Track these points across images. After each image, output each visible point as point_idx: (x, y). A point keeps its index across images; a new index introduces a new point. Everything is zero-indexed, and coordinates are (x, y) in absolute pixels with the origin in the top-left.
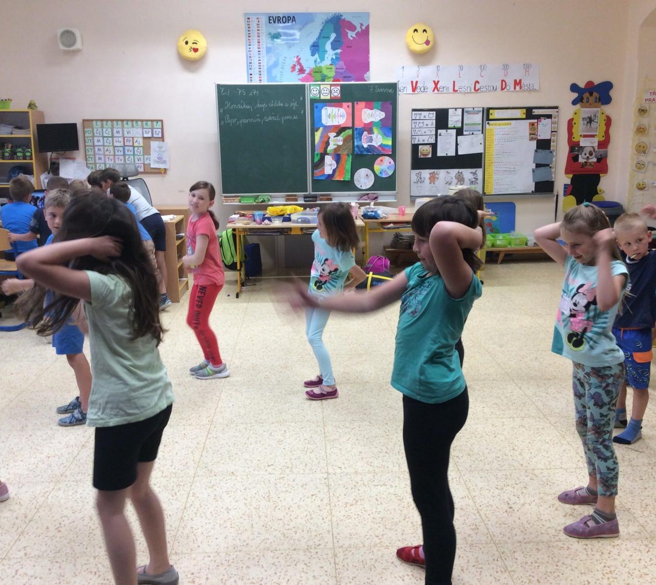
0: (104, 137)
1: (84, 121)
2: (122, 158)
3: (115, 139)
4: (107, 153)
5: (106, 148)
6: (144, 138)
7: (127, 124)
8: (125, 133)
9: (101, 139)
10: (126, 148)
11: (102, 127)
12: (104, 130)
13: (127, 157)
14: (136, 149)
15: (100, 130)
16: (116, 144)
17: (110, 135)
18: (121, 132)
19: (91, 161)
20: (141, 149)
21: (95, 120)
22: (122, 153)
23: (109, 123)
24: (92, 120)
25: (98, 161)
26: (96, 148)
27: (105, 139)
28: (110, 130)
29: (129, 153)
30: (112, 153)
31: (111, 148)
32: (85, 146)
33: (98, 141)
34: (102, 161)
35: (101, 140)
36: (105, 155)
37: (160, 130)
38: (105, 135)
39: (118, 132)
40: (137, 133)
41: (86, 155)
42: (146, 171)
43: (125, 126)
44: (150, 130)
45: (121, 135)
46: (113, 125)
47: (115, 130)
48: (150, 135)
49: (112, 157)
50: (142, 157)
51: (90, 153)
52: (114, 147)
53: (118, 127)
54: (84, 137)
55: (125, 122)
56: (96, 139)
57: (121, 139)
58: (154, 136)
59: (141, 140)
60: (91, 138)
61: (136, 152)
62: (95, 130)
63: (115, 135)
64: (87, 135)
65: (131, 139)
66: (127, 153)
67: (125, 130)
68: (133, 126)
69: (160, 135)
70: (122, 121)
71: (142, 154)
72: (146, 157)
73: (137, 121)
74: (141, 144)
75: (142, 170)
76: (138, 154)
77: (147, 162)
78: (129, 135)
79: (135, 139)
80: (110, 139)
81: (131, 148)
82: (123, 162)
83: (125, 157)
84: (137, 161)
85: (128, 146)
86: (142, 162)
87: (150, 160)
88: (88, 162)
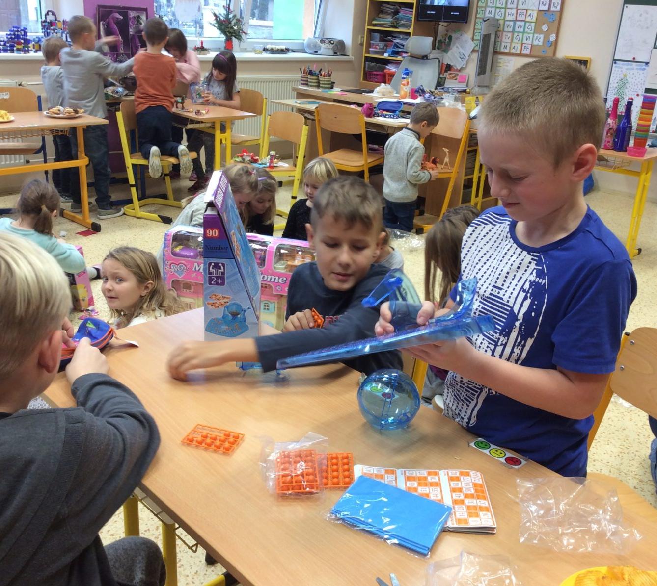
0: (497, 8)
2: (510, 35)
3: (508, 11)
6: (540, 11)
8: (520, 3)
9: (494, 9)
10: (518, 23)
13: (516, 34)
14: (528, 24)
16: (507, 17)
18: (515, 2)
19: (477, 37)
20: (533, 24)
22: (511, 30)
27: (498, 10)
29: (519, 29)
30: (501, 28)
31: (502, 23)
32: (476, 18)
33: (490, 12)
35: (493, 12)
37: (560, 2)
38: (498, 5)
39: (512, 3)
40: (532, 5)
41: (474, 29)
42: (532, 54)
44: (548, 1)
45: (514, 6)
48: (546, 8)
49: (500, 34)
50: (531, 36)
51: (479, 26)
52: (505, 21)
54: (477, 6)
56: (488, 9)
57: (514, 11)
58: (552, 9)
59: (535, 14)
60: (483, 9)
61: (526, 30)
63: (509, 6)
64: (480, 4)
65: (525, 12)
66: (516, 29)
67: (521, 0)
69: (558, 9)
71: (532, 32)
72: (536, 35)
74: (534, 20)
75: (527, 52)
76: (529, 31)
77: (535, 43)
78: (525, 7)
79: (529, 12)
80: (503, 11)
81: (523, 23)
82: (509, 40)
83: (513, 35)
84: (525, 41)
85: (519, 20)
86: (530, 42)
87: (539, 40)
88: (475, 38)
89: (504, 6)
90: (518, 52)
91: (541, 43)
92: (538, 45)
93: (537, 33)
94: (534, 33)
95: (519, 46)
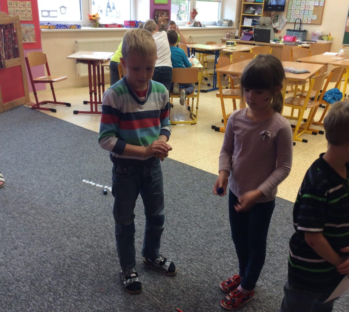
0: (297, 5)
2: (302, 16)
3: (301, 6)
4: (296, 13)
5: (296, 11)
6: (315, 6)
8: (307, 3)
9: (295, 6)
12: (298, 1)
14: (310, 11)
15: (296, 1)
16: (301, 9)
18: (305, 3)
19: (288, 17)
20: (312, 12)
22: (303, 14)
25: (291, 17)
26: (292, 10)
27: (297, 6)
28: (300, 2)
29: (306, 14)
30: (298, 14)
31: (299, 11)
32: (288, 9)
34: (293, 17)
37: (323, 2)
38: (297, 4)
39: (303, 3)
40: (312, 3)
41: (287, 14)
42: (312, 23)
44: (318, 2)
45: (304, 4)
48: (317, 5)
50: (311, 16)
51: (289, 13)
52: (300, 10)
54: (288, 5)
56: (293, 6)
57: (304, 7)
58: (320, 5)
59: (313, 7)
60: (291, 6)
61: (309, 14)
62: (293, 2)
63: (302, 4)
64: (289, 4)
66: (305, 13)
68: (311, 0)
69: (323, 5)
71: (312, 14)
72: (313, 16)
74: (313, 9)
75: (310, 22)
76: (310, 14)
77: (313, 19)
78: (308, 5)
79: (310, 7)
80: (299, 6)
81: (308, 11)
82: (302, 18)
83: (304, 16)
84: (309, 18)
85: (306, 10)
86: (311, 18)
87: (315, 17)
88: (287, 17)
89: (300, 4)
90: (306, 23)
91: (315, 19)
92: (314, 20)
95: (306, 20)
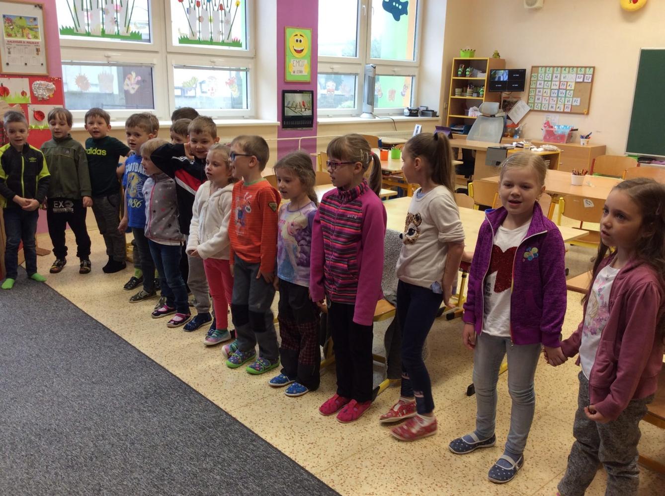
0: (545, 81)
1: (533, 67)
2: (555, 99)
3: (553, 83)
4: (545, 95)
5: (545, 90)
6: (577, 83)
7: (565, 70)
8: (562, 77)
9: (543, 82)
10: (560, 90)
11: (545, 72)
12: (547, 75)
13: (559, 98)
14: (568, 91)
15: (544, 74)
16: (552, 87)
17: (550, 80)
18: (559, 77)
19: (531, 101)
20: (572, 92)
21: (540, 67)
22: (556, 95)
23: (551, 69)
24: (538, 67)
25: (536, 101)
26: (538, 90)
28: (550, 75)
29: (562, 95)
30: (549, 95)
31: (549, 91)
32: (530, 88)
33: (540, 84)
34: (540, 101)
35: (542, 84)
36: (543, 96)
37: (591, 76)
38: (546, 79)
39: (556, 77)
40: (571, 78)
41: (529, 95)
42: (572, 111)
43: (563, 71)
44: (582, 76)
45: (558, 79)
46: (553, 71)
47: (554, 75)
48: (581, 80)
49: (548, 98)
50: (571, 99)
51: (532, 94)
52: (551, 89)
53: (557, 72)
54: (530, 81)
55: (563, 69)
56: (538, 82)
57: (557, 83)
58: (585, 81)
59: (573, 85)
60: (535, 82)
61: (567, 95)
62: (539, 75)
63: (554, 79)
64: (533, 79)
65: (566, 83)
66: (560, 95)
67: (563, 75)
68: (569, 72)
69: (590, 81)
70: (562, 67)
71: (572, 96)
72: (574, 99)
73: (573, 67)
74: (573, 88)
75: (569, 110)
76: (569, 96)
77: (574, 104)
78: (565, 80)
79: (569, 84)
80: (550, 83)
81: (564, 91)
82: (555, 103)
83: (558, 99)
84: (566, 103)
86: (570, 103)
87: (577, 102)
88: (529, 101)
90: (562, 110)
91: (578, 104)
92: (577, 106)
93: (575, 97)
94: (573, 97)
95: (562, 106)
